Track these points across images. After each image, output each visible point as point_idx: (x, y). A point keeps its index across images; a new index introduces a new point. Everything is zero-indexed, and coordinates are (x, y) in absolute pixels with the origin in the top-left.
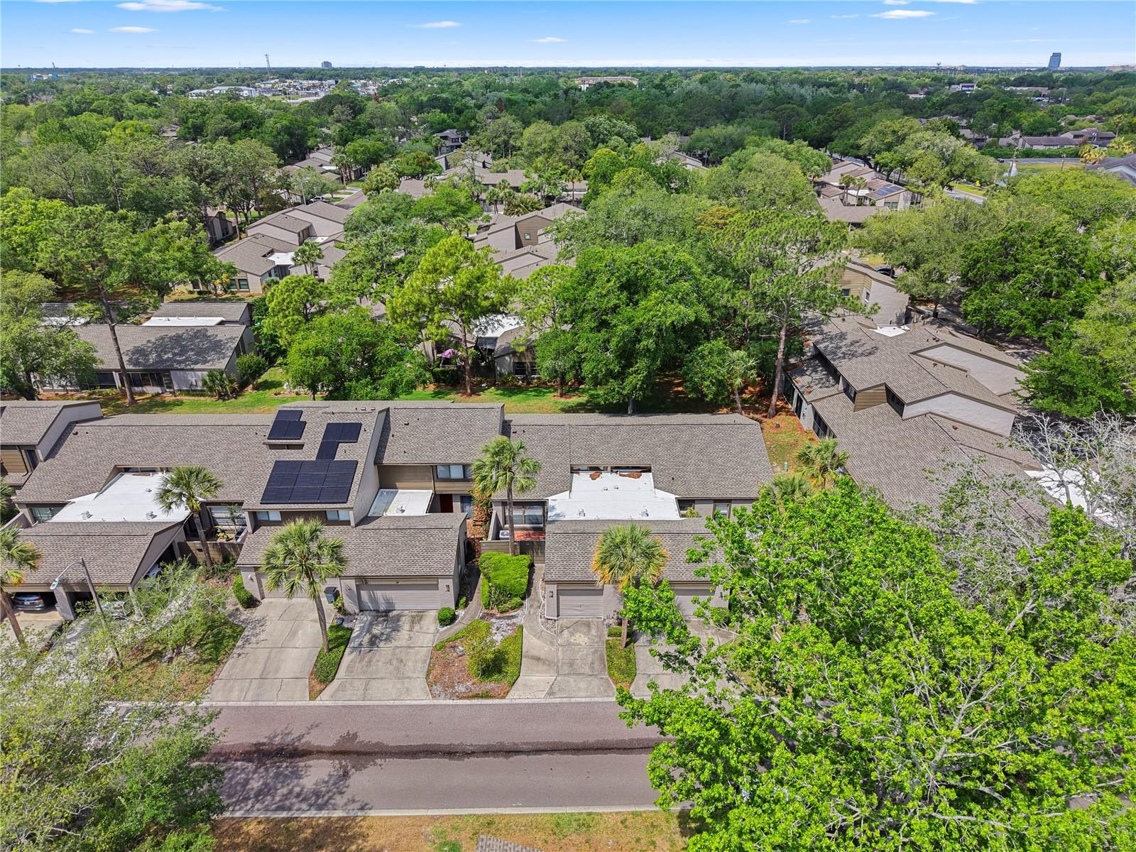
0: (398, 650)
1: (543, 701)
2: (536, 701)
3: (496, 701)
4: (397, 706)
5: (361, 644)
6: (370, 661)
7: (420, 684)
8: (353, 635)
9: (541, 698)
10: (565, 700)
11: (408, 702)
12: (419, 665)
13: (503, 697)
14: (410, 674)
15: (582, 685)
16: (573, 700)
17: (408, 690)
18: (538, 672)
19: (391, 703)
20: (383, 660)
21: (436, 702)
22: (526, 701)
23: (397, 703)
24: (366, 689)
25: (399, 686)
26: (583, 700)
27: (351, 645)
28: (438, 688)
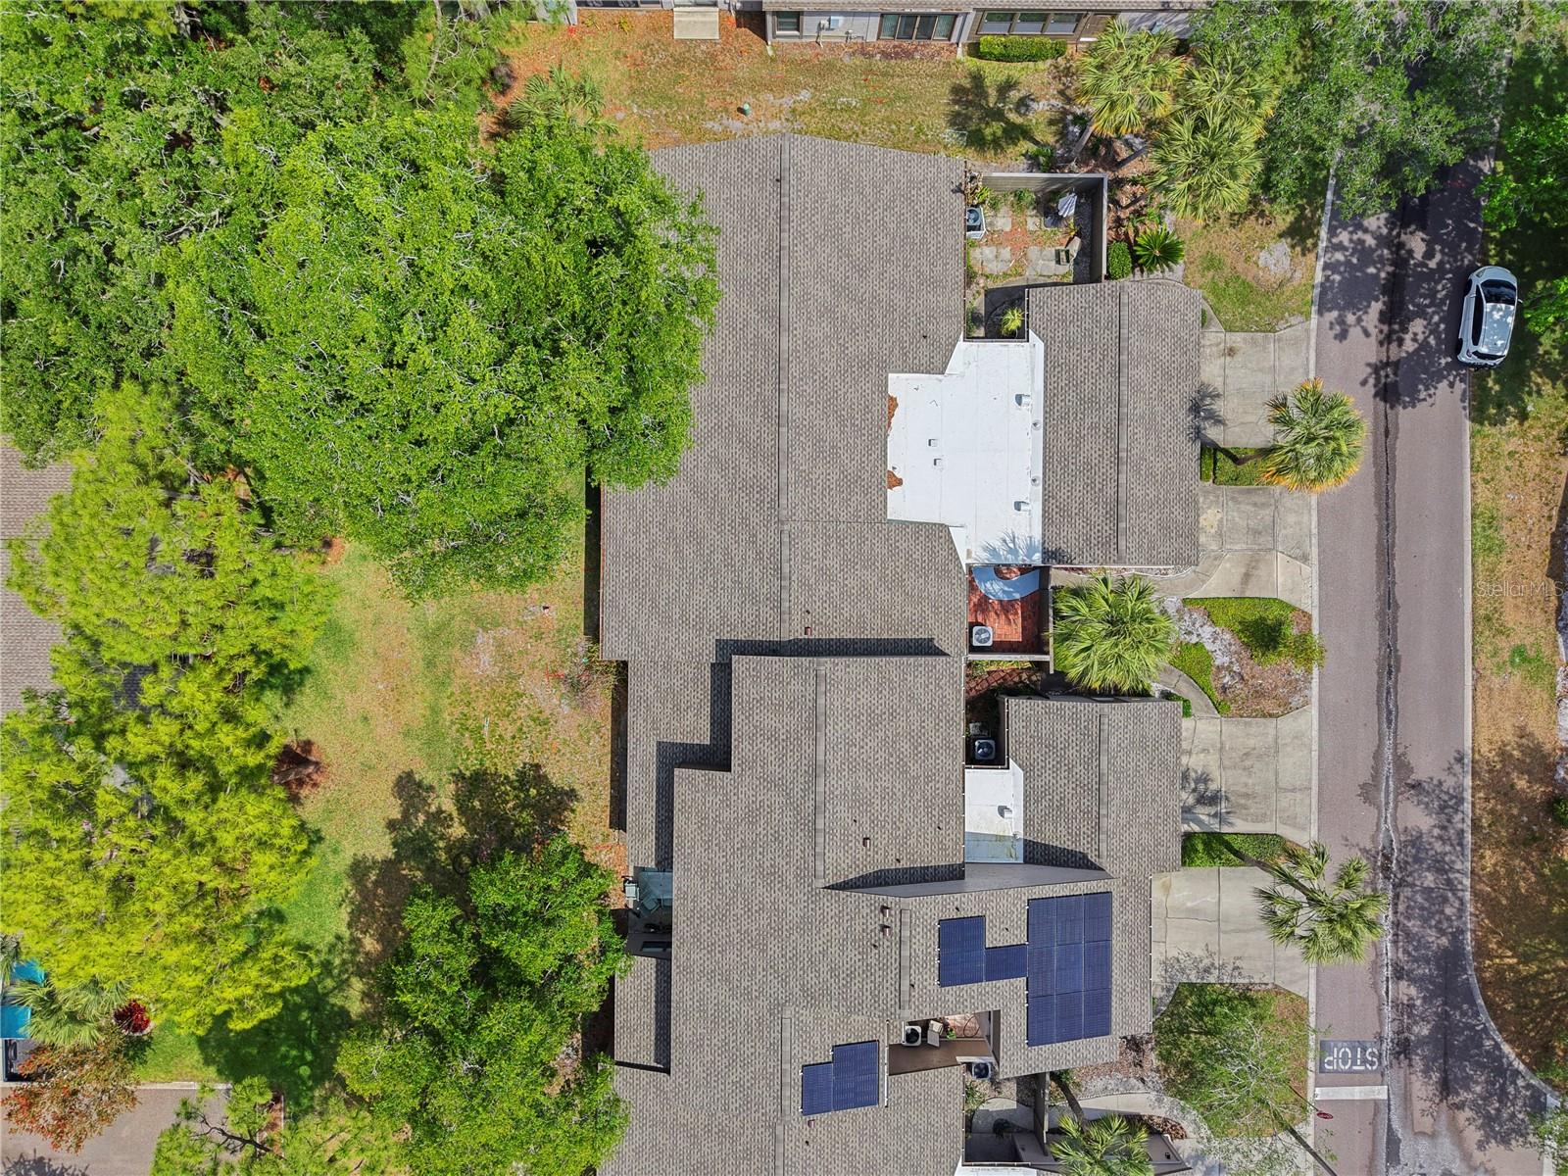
0: (1227, 763)
1: (1316, 568)
2: (1315, 576)
3: (1315, 625)
4: (1320, 746)
5: (1215, 816)
6: (1246, 796)
7: (1287, 724)
8: (1197, 829)
9: (1311, 571)
10: (1315, 541)
11: (1315, 733)
12: (1253, 730)
13: (1310, 618)
14: (1270, 739)
15: (1291, 519)
16: (1315, 531)
17: (1296, 737)
18: (1270, 575)
19: (1315, 754)
20: (1244, 779)
21: (1315, 700)
22: (1316, 588)
23: (1315, 747)
24: (1293, 790)
25: (1289, 749)
26: (1315, 519)
27: (1216, 827)
28: (1296, 700)
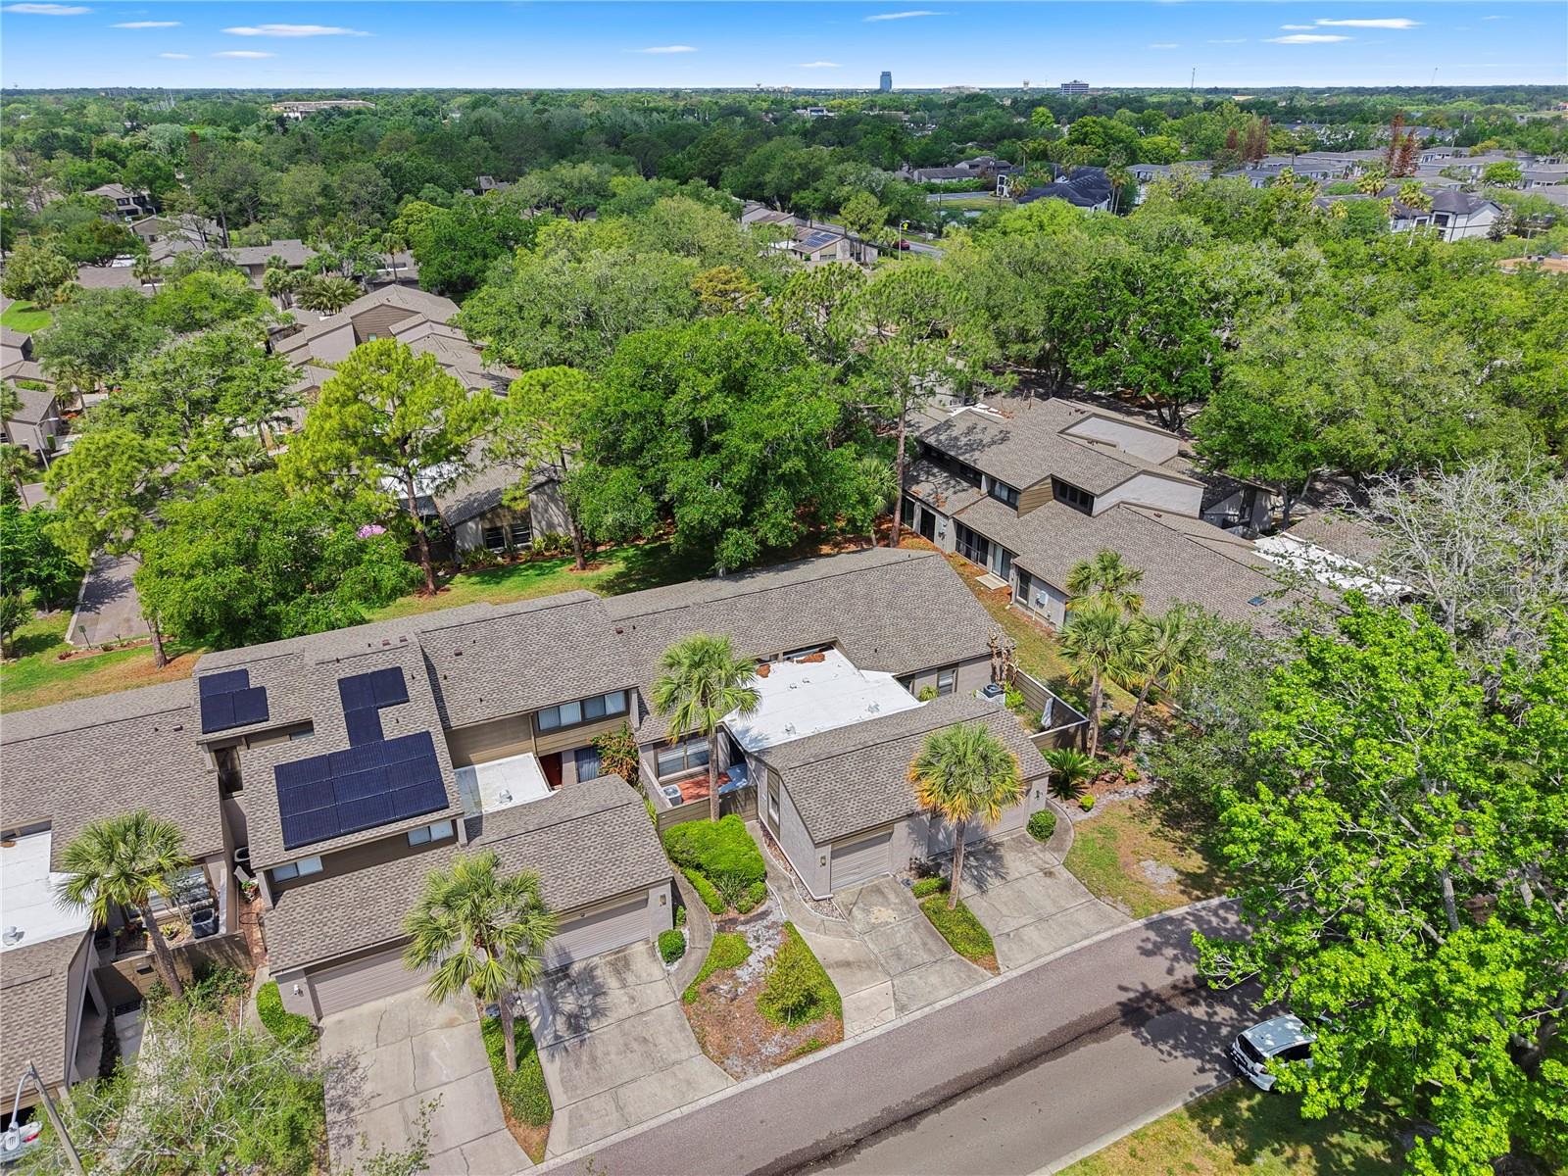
0: (627, 1025)
1: (898, 1023)
2: (890, 1027)
3: (835, 1049)
4: (690, 1116)
5: (557, 1037)
6: (593, 1059)
7: (700, 1066)
8: (534, 1026)
9: (892, 1021)
10: (927, 1010)
11: (703, 1103)
12: (678, 1035)
13: (840, 1040)
14: (674, 1057)
15: (934, 979)
16: (938, 1006)
17: (689, 1083)
18: (861, 983)
19: (677, 1113)
20: (613, 1049)
21: (746, 1085)
22: (877, 1032)
23: (686, 1110)
24: (620, 1108)
25: (671, 1082)
26: (951, 1001)
27: (541, 1043)
28: (735, 1062)
